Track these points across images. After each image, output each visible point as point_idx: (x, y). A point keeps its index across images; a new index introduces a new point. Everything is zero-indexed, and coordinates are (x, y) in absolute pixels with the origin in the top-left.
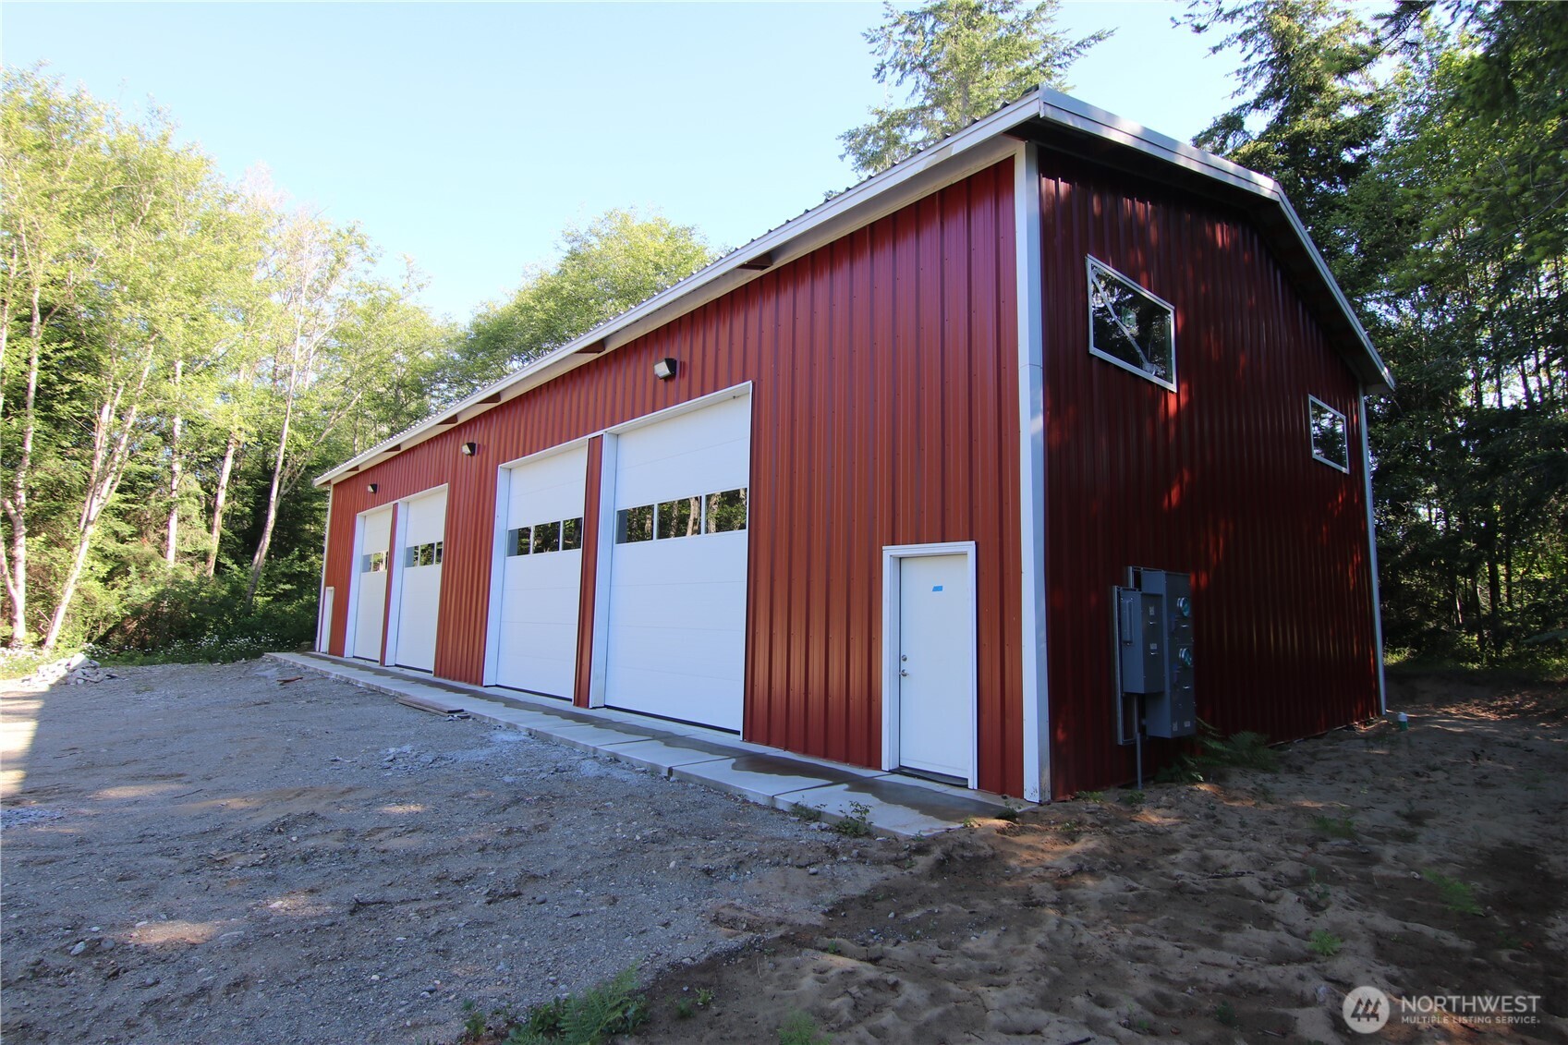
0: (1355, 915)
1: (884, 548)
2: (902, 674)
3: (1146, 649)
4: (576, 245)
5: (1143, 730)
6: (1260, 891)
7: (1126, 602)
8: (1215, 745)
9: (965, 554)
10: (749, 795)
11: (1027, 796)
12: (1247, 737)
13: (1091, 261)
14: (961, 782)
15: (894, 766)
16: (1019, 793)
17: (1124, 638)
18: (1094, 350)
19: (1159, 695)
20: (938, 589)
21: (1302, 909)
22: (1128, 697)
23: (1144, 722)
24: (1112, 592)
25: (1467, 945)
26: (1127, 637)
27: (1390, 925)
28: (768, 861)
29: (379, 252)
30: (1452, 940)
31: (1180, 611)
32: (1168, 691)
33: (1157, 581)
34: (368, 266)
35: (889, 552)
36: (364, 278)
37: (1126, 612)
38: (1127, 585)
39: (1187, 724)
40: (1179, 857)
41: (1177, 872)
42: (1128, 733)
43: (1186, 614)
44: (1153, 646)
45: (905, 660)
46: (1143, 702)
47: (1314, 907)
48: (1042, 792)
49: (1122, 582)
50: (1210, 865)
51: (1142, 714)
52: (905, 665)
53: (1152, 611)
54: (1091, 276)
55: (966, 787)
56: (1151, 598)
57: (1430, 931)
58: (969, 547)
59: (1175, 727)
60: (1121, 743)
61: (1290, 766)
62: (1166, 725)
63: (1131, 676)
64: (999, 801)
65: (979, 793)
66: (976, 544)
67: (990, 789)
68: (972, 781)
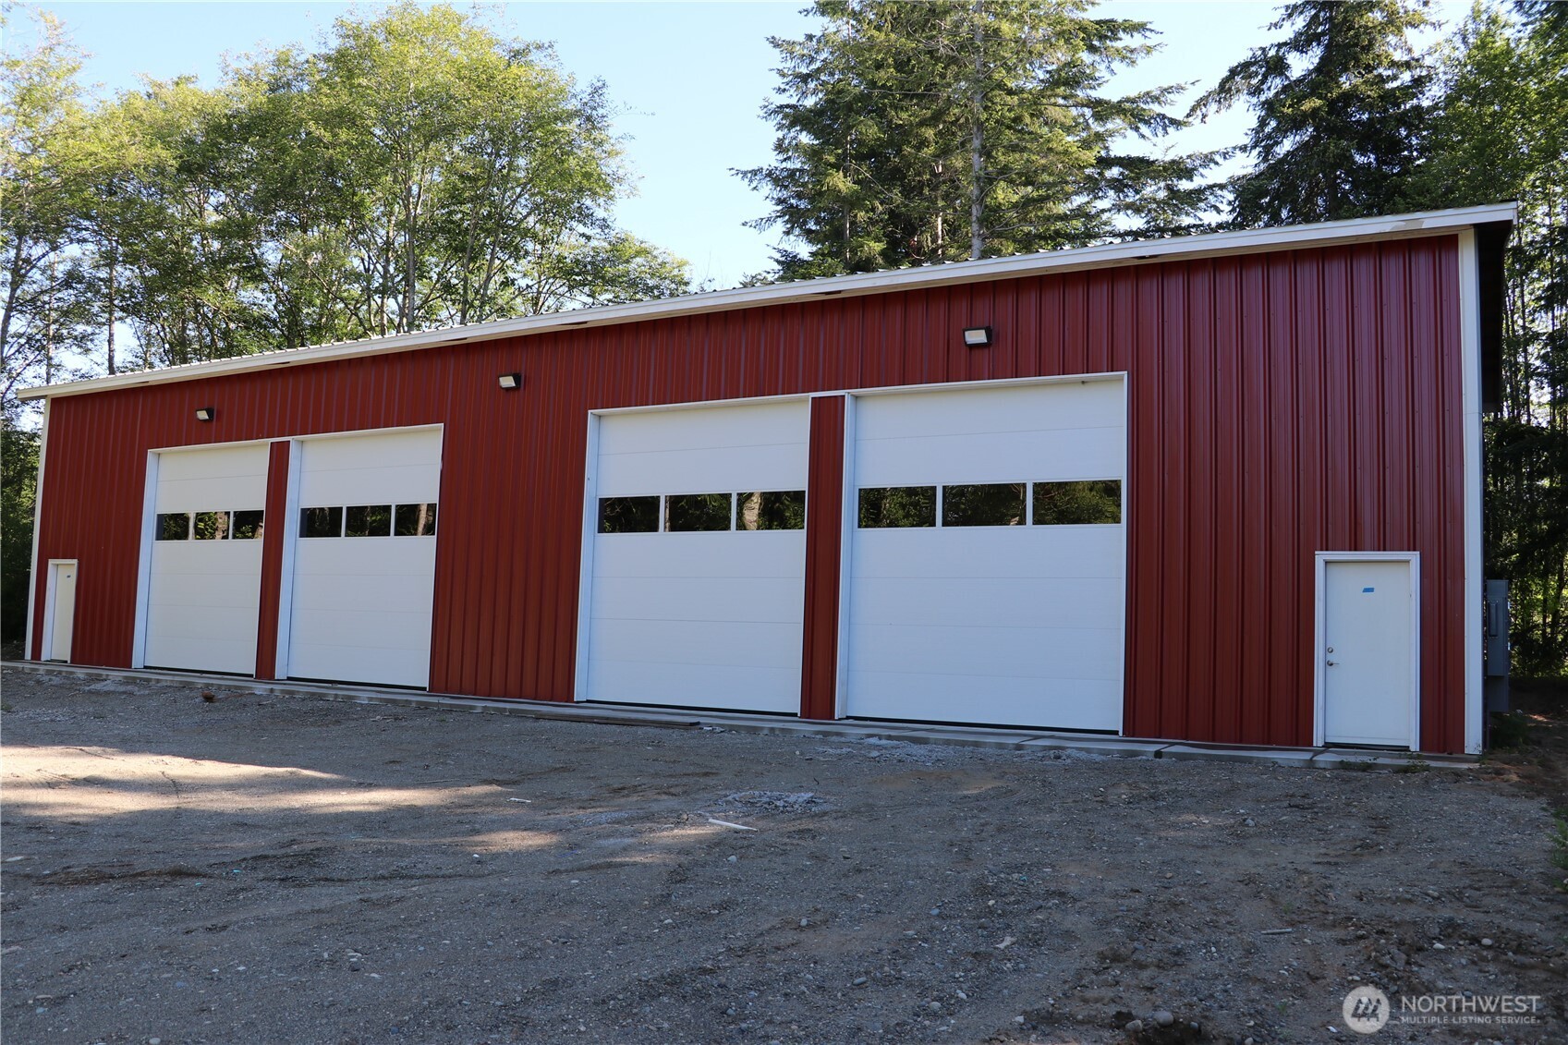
1: (1317, 550)
2: (1328, 664)
7: (1492, 603)
9: (1408, 562)
10: (1279, 762)
11: (1469, 750)
14: (1407, 748)
15: (1322, 743)
16: (1460, 749)
20: (1369, 590)
26: (1493, 632)
35: (1321, 557)
45: (1331, 652)
52: (1330, 657)
55: (1409, 750)
58: (1414, 557)
64: (1443, 754)
65: (1425, 753)
66: (1421, 553)
67: (1431, 750)
68: (1415, 745)
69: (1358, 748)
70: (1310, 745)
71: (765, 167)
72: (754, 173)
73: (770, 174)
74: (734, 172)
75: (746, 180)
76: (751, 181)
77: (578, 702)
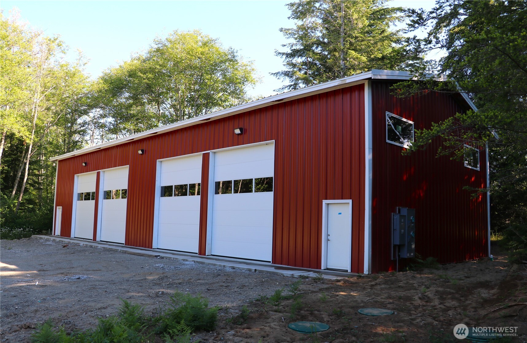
1: (323, 200)
2: (328, 240)
3: (400, 232)
4: (160, 45)
5: (399, 256)
7: (395, 218)
8: (420, 261)
9: (349, 203)
10: (285, 274)
11: (365, 273)
12: (431, 259)
13: (387, 113)
14: (347, 271)
15: (326, 268)
16: (362, 272)
18: (388, 141)
19: (404, 245)
20: (340, 214)
22: (395, 246)
23: (399, 254)
24: (391, 215)
26: (395, 228)
29: (67, 48)
30: (453, 291)
31: (411, 220)
32: (406, 244)
33: (405, 211)
34: (63, 55)
35: (325, 202)
36: (60, 61)
37: (395, 220)
38: (396, 212)
39: (412, 254)
42: (394, 257)
43: (413, 221)
44: (402, 231)
45: (329, 236)
46: (399, 247)
48: (369, 271)
49: (394, 211)
51: (399, 251)
52: (329, 238)
53: (403, 220)
54: (387, 118)
55: (347, 272)
56: (403, 217)
57: (449, 290)
58: (350, 201)
59: (408, 255)
60: (392, 259)
62: (406, 254)
63: (396, 240)
64: (357, 274)
65: (351, 274)
66: (352, 200)
67: (354, 272)
68: (349, 271)
69: (333, 270)
70: (321, 269)
71: (281, 71)
72: (277, 73)
73: (282, 73)
74: (270, 74)
75: (275, 76)
76: (277, 76)
77: (153, 249)
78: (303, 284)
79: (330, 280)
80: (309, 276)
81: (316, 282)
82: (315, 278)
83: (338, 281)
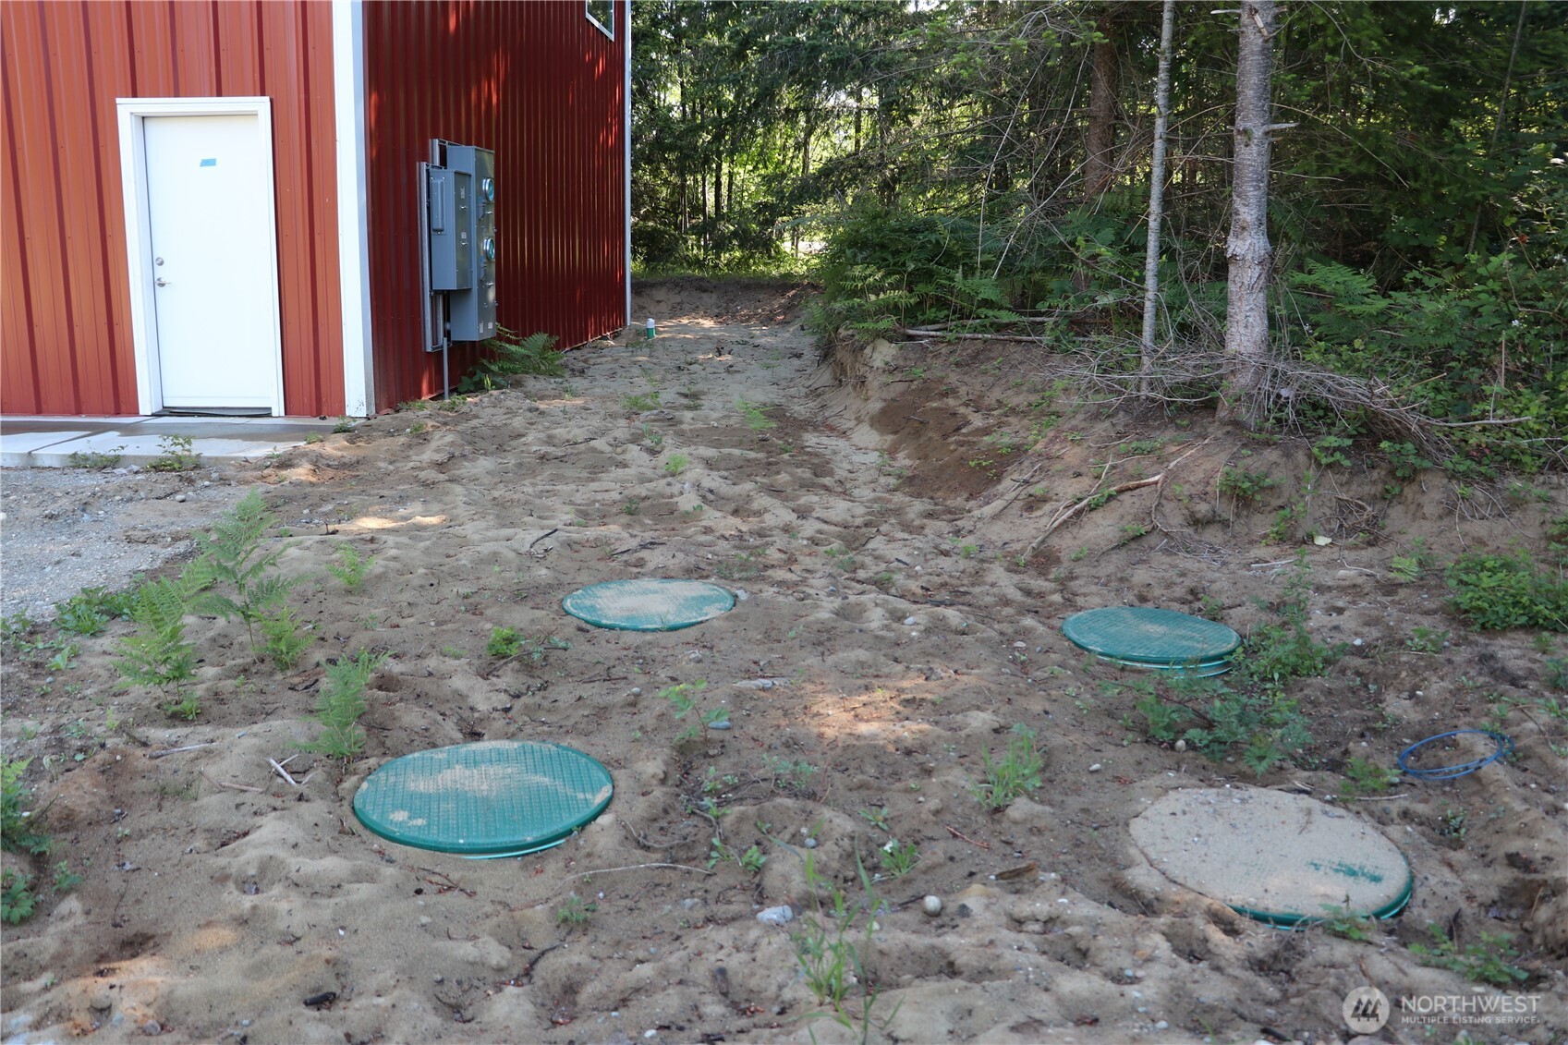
0: (685, 450)
1: (118, 100)
2: (159, 284)
3: (458, 238)
5: (447, 334)
6: (608, 449)
7: (436, 181)
8: (513, 349)
9: (254, 115)
11: (350, 411)
12: (540, 339)
14: (266, 413)
15: (158, 408)
16: (340, 411)
17: (435, 226)
19: (463, 293)
20: (209, 161)
21: (645, 456)
22: (436, 294)
23: (449, 325)
24: (419, 170)
25: (761, 455)
26: (437, 224)
27: (710, 452)
28: (118, 498)
30: (752, 455)
31: (486, 195)
32: (474, 288)
33: (465, 157)
35: (127, 109)
37: (437, 194)
38: (434, 162)
39: (491, 326)
40: (530, 438)
41: (534, 448)
42: (435, 341)
43: (491, 198)
44: (463, 236)
45: (161, 264)
46: (449, 300)
47: (653, 452)
48: (368, 405)
49: (425, 156)
50: (556, 441)
51: (447, 318)
52: (160, 272)
53: (462, 193)
55: (269, 415)
56: (461, 176)
57: (736, 452)
58: (262, 105)
59: (480, 329)
60: (429, 350)
61: (573, 370)
62: (476, 326)
63: (442, 269)
64: (316, 422)
65: (292, 421)
66: (271, 101)
67: (301, 413)
68: (278, 408)
69: (200, 415)
70: (136, 413)
78: (131, 500)
79: (245, 464)
80: (121, 453)
81: (191, 481)
82: (161, 459)
83: (285, 463)
